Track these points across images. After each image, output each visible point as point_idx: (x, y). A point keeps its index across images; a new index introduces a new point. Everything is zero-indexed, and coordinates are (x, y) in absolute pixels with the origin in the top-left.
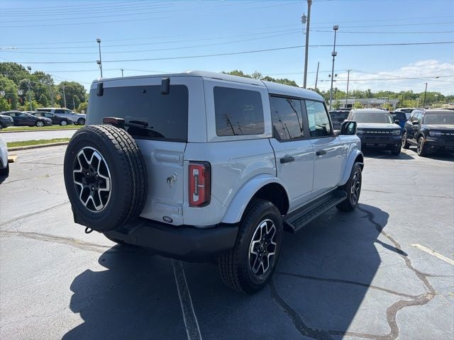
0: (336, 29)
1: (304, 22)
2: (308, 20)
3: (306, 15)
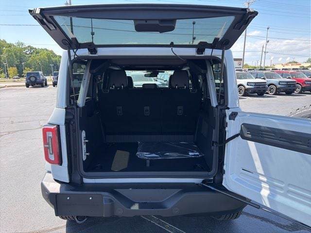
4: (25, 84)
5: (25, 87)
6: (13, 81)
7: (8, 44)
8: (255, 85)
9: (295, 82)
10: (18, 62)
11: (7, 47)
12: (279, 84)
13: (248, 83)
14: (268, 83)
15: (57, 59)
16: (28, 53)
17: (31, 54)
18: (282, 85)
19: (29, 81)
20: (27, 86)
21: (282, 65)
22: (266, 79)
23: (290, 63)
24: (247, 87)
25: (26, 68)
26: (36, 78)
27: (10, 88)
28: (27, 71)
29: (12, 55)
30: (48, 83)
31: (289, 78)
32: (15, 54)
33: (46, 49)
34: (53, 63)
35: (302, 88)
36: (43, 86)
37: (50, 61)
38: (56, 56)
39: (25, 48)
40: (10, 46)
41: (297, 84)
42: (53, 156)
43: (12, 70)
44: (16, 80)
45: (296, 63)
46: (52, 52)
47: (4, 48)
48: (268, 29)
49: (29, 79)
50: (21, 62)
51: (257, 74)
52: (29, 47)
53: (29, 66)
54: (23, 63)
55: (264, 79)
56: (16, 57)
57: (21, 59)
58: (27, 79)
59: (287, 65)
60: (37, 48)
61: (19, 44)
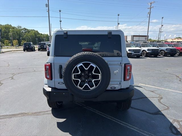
0: (60, 11)
1: (47, 7)
2: (48, 6)
3: (47, 4)
4: (23, 49)
5: (23, 51)
6: (16, 48)
7: (13, 27)
8: (152, 51)
9: (176, 49)
10: (18, 37)
11: (12, 29)
12: (166, 50)
13: (148, 49)
14: (160, 50)
15: (40, 35)
16: (24, 32)
17: (26, 32)
18: (168, 51)
19: (25, 48)
20: (24, 50)
21: (172, 39)
22: (159, 47)
23: (177, 38)
24: (148, 52)
25: (22, 41)
26: (29, 46)
27: (14, 51)
28: (23, 42)
29: (15, 33)
30: (35, 49)
31: (172, 47)
32: (17, 33)
33: (34, 30)
34: (37, 38)
35: (180, 52)
36: (32, 51)
37: (36, 37)
38: (39, 34)
39: (22, 30)
40: (14, 28)
41: (177, 50)
42: (49, 76)
43: (15, 42)
44: (17, 47)
45: (181, 38)
46: (37, 31)
47: (11, 29)
48: (162, 18)
49: (25, 46)
50: (20, 37)
51: (154, 45)
52: (24, 28)
53: (24, 39)
54: (21, 38)
55: (158, 47)
56: (17, 34)
57: (20, 35)
58: (24, 47)
59: (174, 39)
60: (29, 29)
61: (19, 27)
